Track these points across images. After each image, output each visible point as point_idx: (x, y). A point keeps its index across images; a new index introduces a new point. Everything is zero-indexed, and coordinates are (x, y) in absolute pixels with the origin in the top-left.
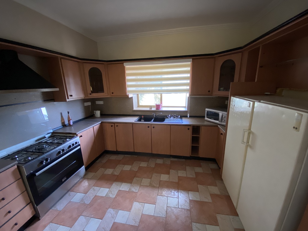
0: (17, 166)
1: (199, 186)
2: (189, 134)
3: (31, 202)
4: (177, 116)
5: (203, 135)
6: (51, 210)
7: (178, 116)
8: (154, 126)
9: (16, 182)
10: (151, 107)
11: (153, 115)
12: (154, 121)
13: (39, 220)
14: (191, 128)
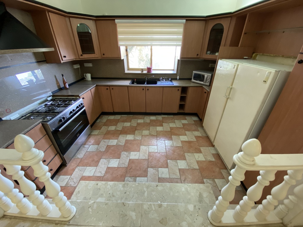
0: (42, 124)
1: (186, 132)
2: (178, 94)
3: (58, 153)
4: (167, 79)
5: (190, 95)
6: (73, 159)
7: (169, 79)
8: (149, 88)
9: (44, 137)
10: (142, 70)
11: (145, 78)
12: (147, 84)
13: (66, 166)
14: (180, 89)
